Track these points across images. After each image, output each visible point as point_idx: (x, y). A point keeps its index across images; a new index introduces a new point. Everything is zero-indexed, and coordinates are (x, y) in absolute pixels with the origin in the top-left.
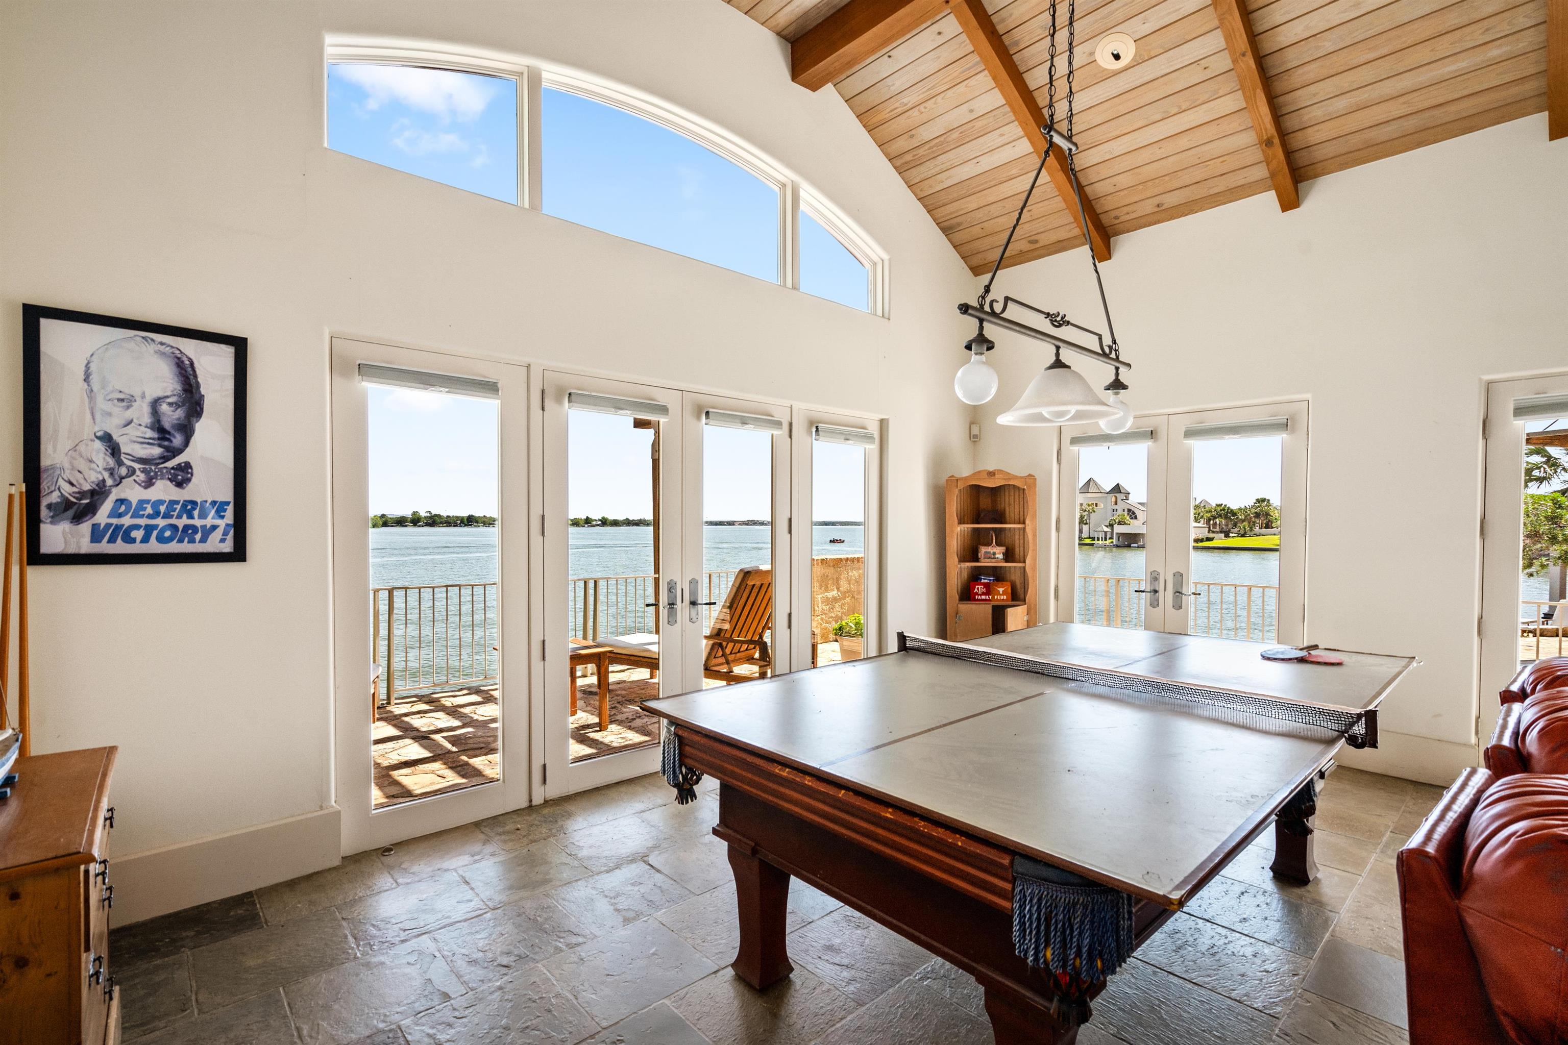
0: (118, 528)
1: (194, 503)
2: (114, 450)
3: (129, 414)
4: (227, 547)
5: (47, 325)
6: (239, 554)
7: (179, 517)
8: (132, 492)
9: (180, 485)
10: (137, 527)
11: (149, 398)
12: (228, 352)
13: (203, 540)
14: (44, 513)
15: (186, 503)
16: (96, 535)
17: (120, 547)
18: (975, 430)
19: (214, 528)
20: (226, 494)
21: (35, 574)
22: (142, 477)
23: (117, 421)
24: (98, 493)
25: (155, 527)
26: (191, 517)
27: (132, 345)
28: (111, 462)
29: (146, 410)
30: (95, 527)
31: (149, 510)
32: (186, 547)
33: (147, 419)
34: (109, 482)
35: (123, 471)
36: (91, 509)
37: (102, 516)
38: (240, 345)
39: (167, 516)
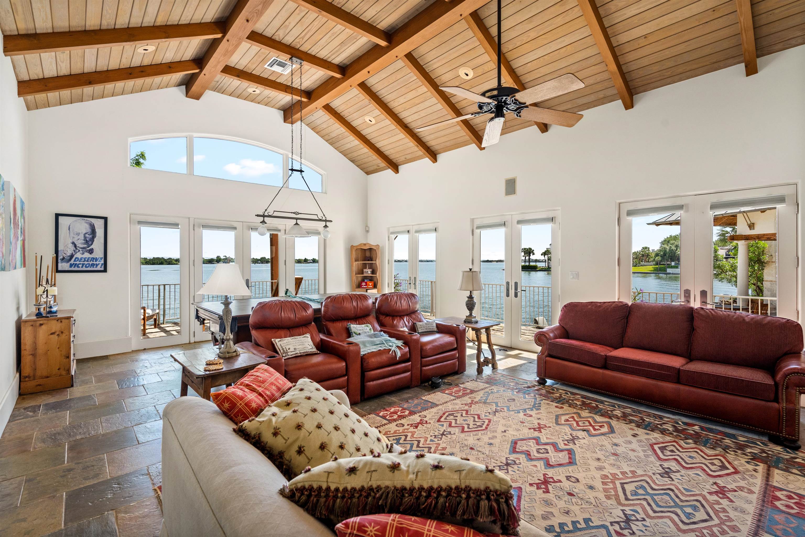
0: (76, 264)
1: (94, 258)
2: (75, 246)
3: (79, 237)
4: (102, 269)
5: (60, 218)
6: (105, 271)
7: (90, 261)
8: (79, 255)
9: (90, 254)
10: (80, 264)
11: (83, 233)
12: (102, 221)
13: (96, 267)
14: (59, 261)
15: (92, 258)
16: (71, 266)
17: (76, 269)
18: (367, 229)
19: (99, 264)
20: (102, 256)
21: (58, 274)
22: (81, 252)
23: (76, 239)
24: (72, 256)
25: (84, 264)
26: (93, 261)
27: (79, 221)
28: (75, 249)
29: (83, 236)
30: (71, 264)
31: (83, 260)
32: (92, 269)
33: (83, 238)
34: (74, 253)
35: (77, 251)
36: (70, 260)
37: (72, 262)
38: (106, 219)
39: (87, 261)
